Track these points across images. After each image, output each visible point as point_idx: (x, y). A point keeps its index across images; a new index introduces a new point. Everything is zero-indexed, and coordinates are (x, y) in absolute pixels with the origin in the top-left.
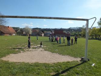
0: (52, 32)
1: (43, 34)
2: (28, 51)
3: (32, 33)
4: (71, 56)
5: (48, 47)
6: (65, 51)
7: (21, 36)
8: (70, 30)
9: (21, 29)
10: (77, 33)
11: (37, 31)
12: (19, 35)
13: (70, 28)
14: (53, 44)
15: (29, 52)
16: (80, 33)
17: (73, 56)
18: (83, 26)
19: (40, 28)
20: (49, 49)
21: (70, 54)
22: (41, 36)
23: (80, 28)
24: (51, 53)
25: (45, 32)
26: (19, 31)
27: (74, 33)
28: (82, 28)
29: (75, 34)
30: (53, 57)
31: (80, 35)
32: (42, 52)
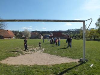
0: (51, 34)
1: (42, 37)
2: (27, 53)
3: (31, 36)
4: (70, 57)
5: (47, 49)
6: (64, 53)
7: (21, 39)
8: (68, 32)
9: (20, 32)
10: (76, 35)
11: (36, 34)
12: (19, 38)
13: (68, 30)
14: (52, 46)
15: (28, 55)
16: (79, 35)
17: (71, 57)
18: (81, 28)
19: (39, 31)
20: (48, 51)
21: (68, 56)
22: (41, 38)
23: (78, 29)
24: (49, 55)
26: (18, 34)
27: (72, 35)
29: (74, 36)
30: (52, 59)
31: (79, 37)
32: (40, 54)
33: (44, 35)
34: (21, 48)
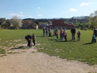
0: (49, 23)
1: (37, 26)
3: (22, 25)
5: (44, 44)
7: (8, 29)
8: (72, 20)
9: (8, 20)
10: (82, 24)
11: (29, 22)
12: (5, 29)
13: (73, 18)
14: (51, 40)
16: (86, 24)
18: (91, 14)
19: (34, 19)
20: (45, 48)
23: (86, 17)
24: (48, 55)
25: (40, 23)
27: (78, 24)
28: (89, 17)
29: (80, 26)
31: (87, 26)
33: (40, 25)
34: (4, 44)
